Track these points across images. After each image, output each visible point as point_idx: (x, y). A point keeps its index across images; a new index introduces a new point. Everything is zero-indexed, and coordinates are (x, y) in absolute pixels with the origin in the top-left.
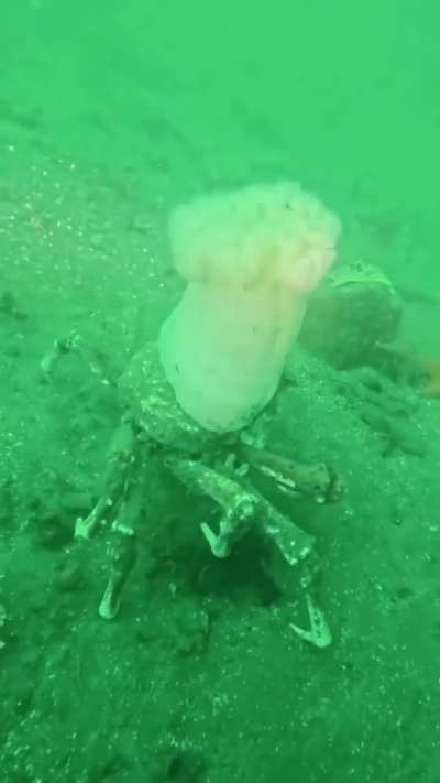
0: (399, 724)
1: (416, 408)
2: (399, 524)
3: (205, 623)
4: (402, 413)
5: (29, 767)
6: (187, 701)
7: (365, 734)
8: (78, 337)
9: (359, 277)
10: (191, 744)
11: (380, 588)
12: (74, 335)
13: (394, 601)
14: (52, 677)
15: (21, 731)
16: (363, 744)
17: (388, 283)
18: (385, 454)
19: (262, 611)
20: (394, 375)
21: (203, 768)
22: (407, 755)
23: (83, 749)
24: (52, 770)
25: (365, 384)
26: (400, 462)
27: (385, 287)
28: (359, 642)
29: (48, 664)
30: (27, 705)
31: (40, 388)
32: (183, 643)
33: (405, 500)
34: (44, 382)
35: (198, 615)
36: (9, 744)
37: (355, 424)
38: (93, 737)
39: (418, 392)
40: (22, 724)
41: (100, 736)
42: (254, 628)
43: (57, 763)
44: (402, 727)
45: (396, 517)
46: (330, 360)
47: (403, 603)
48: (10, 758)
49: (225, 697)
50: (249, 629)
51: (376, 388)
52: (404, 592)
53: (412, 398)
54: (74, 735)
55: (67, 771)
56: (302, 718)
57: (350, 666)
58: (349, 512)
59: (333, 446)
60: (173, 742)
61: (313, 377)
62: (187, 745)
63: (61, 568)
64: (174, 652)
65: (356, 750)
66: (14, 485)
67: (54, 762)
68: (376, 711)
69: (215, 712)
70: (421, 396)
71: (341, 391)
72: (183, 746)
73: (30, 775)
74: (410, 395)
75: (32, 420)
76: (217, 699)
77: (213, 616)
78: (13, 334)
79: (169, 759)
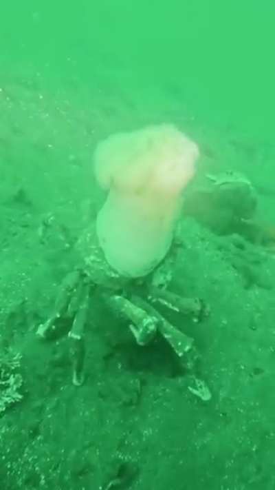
0: (254, 449)
1: (266, 259)
2: (254, 330)
3: (139, 386)
4: (257, 263)
5: (37, 469)
6: (128, 433)
7: (234, 455)
8: (52, 218)
9: (231, 179)
10: (130, 457)
11: (243, 367)
12: (50, 217)
13: (251, 376)
14: (49, 416)
15: (32, 448)
16: (232, 461)
17: (249, 183)
18: (247, 288)
19: (172, 380)
20: (251, 239)
21: (138, 471)
22: (259, 469)
23: (68, 459)
24: (50, 471)
25: (234, 244)
26: (255, 292)
27: (247, 186)
28: (230, 400)
29: (48, 409)
30: (36, 432)
31: (41, 246)
32: (125, 398)
33: (259, 315)
34: (43, 243)
35: (134, 381)
36: (25, 455)
37: (228, 268)
38: (73, 452)
39: (267, 249)
40: (33, 443)
41: (77, 451)
42: (167, 390)
43: (53, 466)
44: (256, 451)
45: (253, 326)
46: (213, 229)
47: (257, 378)
48: (27, 463)
49: (151, 430)
50: (164, 390)
51: (241, 247)
52: (257, 371)
53: (263, 254)
54: (63, 451)
55: (59, 471)
56: (196, 444)
57: (224, 414)
58: (225, 322)
59: (215, 282)
60: (120, 456)
61: (203, 239)
62: (128, 458)
63: (54, 352)
64: (120, 403)
65: (229, 464)
66: (27, 303)
67: (51, 466)
68: (240, 442)
69: (144, 439)
70: (268, 252)
71: (220, 248)
72: (126, 458)
73: (38, 473)
74: (262, 251)
75: (36, 265)
76: (146, 432)
77: (143, 383)
78: (25, 214)
79: (118, 466)
